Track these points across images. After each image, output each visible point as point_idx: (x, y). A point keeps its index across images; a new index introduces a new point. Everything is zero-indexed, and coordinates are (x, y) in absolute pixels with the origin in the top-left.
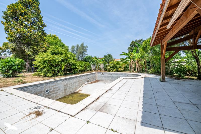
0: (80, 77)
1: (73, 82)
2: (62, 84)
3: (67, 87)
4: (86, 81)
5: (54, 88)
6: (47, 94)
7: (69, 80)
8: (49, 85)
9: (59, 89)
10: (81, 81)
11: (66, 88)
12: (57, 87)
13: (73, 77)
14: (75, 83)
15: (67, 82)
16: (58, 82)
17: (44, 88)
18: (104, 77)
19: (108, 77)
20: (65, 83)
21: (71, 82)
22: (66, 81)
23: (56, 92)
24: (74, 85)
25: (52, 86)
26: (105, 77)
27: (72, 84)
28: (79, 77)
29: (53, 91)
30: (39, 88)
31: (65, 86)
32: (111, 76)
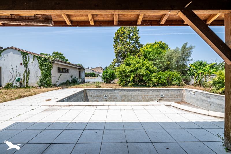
0: (145, 91)
1: (133, 94)
2: (119, 94)
3: (126, 98)
4: (157, 98)
5: (111, 96)
6: (105, 99)
7: (128, 92)
8: (107, 92)
9: (116, 98)
10: (147, 96)
11: (123, 99)
12: (114, 96)
13: (134, 89)
14: (136, 97)
15: (125, 93)
16: (116, 91)
17: (103, 94)
18: (195, 100)
19: (203, 101)
20: (123, 94)
21: (131, 94)
22: (124, 91)
23: (113, 99)
24: (134, 98)
25: (110, 94)
26: (197, 99)
27: (132, 96)
28: (143, 91)
29: (110, 98)
30: (99, 92)
31: (123, 97)
32: (209, 101)
